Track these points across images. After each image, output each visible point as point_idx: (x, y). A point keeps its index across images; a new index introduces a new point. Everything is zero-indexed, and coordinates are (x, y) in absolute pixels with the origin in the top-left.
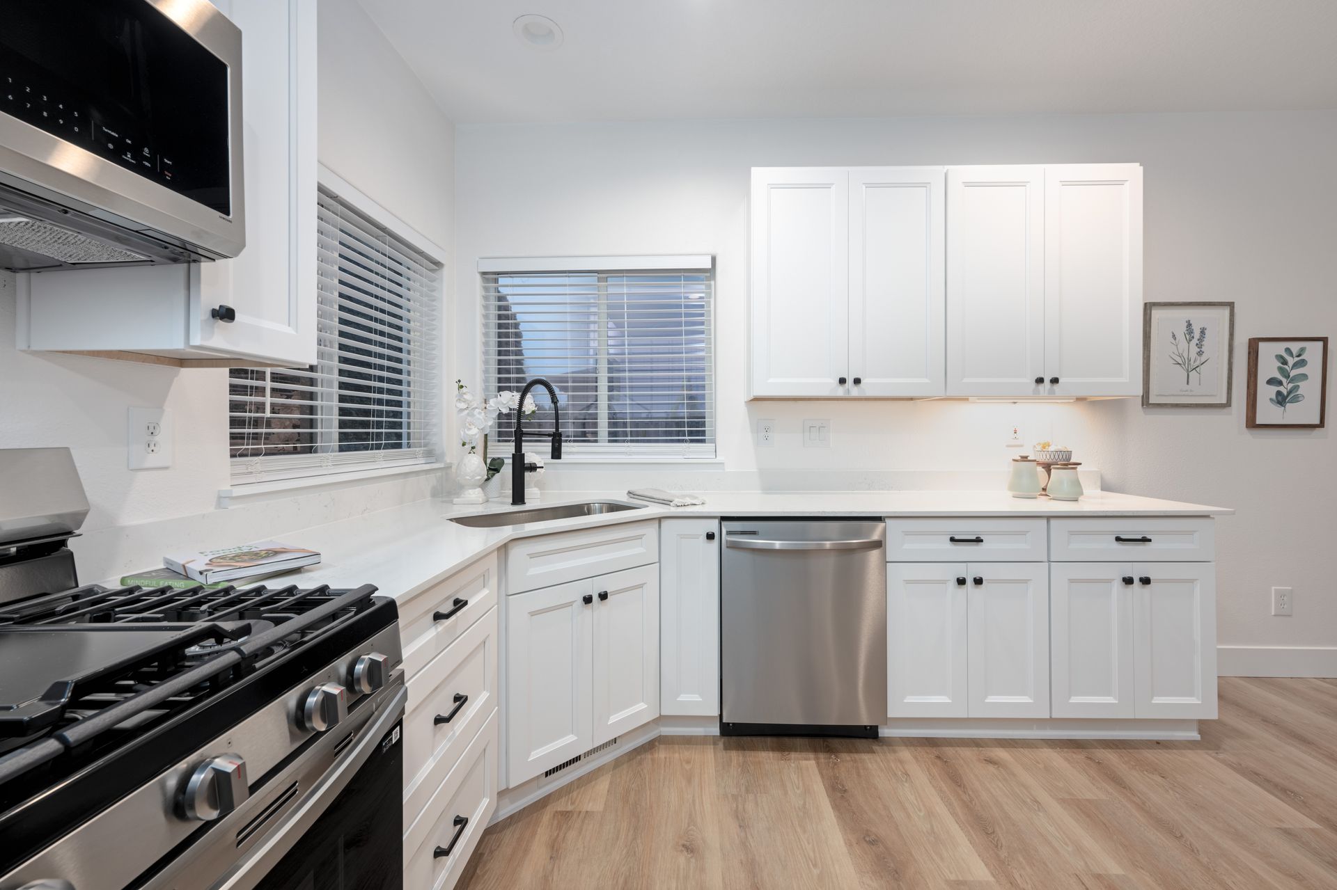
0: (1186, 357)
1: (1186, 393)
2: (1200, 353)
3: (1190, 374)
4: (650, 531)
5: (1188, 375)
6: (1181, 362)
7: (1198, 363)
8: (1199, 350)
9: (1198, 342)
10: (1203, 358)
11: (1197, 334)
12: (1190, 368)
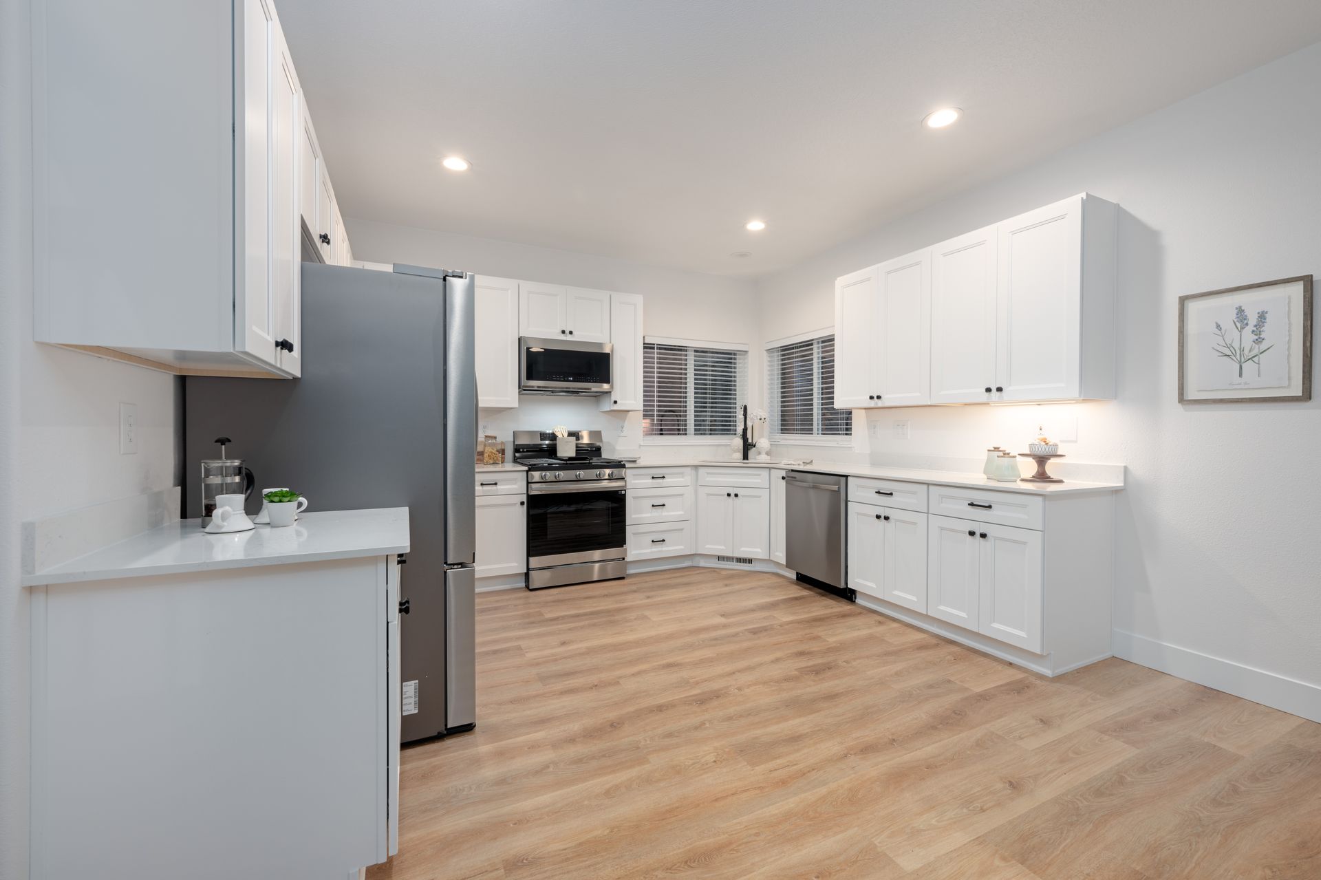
0: (1236, 345)
1: (1239, 387)
2: (1258, 341)
3: (1243, 365)
4: (765, 473)
5: (1241, 367)
6: (1230, 353)
7: (1255, 352)
8: (1256, 337)
9: (1255, 329)
10: (1263, 346)
11: (1253, 320)
12: (1240, 359)
